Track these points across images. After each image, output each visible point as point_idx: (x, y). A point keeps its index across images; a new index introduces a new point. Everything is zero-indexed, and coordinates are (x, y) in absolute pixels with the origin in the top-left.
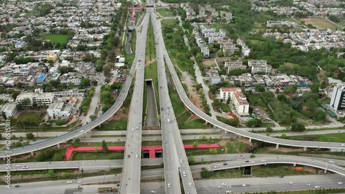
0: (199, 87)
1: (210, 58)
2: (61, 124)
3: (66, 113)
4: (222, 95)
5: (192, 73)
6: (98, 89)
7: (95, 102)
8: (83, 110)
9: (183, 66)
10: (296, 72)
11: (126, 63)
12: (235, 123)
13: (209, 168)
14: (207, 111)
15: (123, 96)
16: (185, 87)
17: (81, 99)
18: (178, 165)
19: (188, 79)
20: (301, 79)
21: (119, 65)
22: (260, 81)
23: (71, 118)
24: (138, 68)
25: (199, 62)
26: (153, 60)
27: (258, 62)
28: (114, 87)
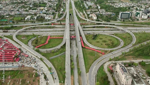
0: (84, 14)
1: (88, 9)
2: (49, 20)
3: (50, 18)
4: (90, 16)
5: (83, 12)
6: (57, 15)
7: (56, 17)
8: (54, 18)
9: (80, 11)
10: (112, 12)
11: (64, 10)
12: (93, 20)
13: (85, 27)
14: (86, 18)
15: (64, 16)
16: (81, 15)
17: (53, 17)
18: (78, 25)
19: (81, 13)
20: (113, 13)
21: (62, 10)
22: (102, 13)
23: (51, 20)
24: (67, 11)
25: (85, 10)
26: (72, 10)
27: (102, 10)
28: (61, 14)
